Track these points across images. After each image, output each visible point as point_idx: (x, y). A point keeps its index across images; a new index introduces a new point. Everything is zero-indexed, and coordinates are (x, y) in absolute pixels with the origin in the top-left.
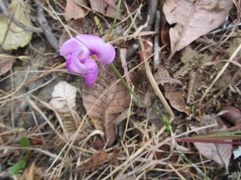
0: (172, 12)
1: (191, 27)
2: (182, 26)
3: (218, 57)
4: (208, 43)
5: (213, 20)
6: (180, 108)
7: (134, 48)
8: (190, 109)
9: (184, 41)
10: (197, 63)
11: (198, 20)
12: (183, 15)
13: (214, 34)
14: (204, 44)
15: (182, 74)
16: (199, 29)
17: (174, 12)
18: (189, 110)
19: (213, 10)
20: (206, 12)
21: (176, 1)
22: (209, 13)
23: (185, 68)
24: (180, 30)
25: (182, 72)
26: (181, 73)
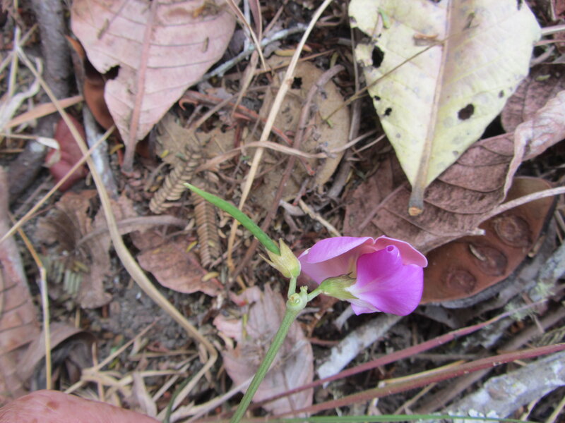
0: (100, 35)
1: (155, 69)
2: (134, 72)
3: (245, 134)
4: (214, 102)
5: (208, 40)
6: (189, 284)
7: (36, 153)
8: (216, 278)
9: (148, 112)
10: (198, 160)
11: (171, 46)
12: (129, 40)
13: (221, 75)
14: (206, 106)
15: (172, 194)
16: (179, 70)
17: (106, 37)
18: (214, 280)
19: (205, 12)
20: (187, 20)
21: (107, 3)
22: (197, 20)
23: (175, 177)
24: (131, 81)
25: (170, 190)
26: (168, 195)
